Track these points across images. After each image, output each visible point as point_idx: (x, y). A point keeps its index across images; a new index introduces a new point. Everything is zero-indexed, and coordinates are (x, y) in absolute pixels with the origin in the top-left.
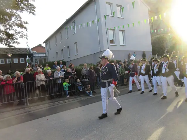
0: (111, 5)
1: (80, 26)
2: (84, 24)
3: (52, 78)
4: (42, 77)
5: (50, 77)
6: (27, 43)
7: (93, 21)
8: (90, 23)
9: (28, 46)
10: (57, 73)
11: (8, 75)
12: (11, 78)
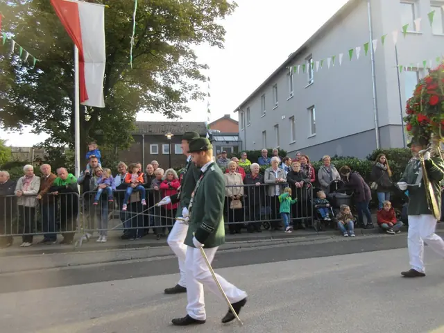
0: (413, 4)
1: (329, 60)
2: (341, 56)
3: (258, 184)
4: (237, 179)
5: (255, 180)
6: (209, 105)
7: (366, 46)
8: (358, 50)
9: (209, 111)
10: (271, 173)
11: (171, 169)
12: (177, 176)
